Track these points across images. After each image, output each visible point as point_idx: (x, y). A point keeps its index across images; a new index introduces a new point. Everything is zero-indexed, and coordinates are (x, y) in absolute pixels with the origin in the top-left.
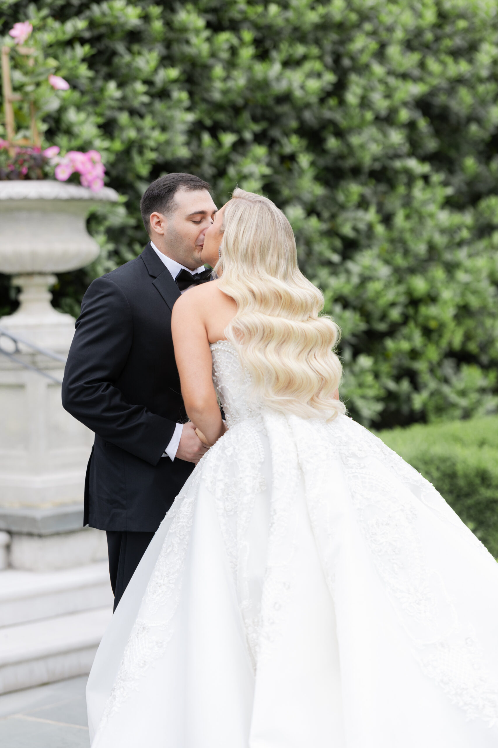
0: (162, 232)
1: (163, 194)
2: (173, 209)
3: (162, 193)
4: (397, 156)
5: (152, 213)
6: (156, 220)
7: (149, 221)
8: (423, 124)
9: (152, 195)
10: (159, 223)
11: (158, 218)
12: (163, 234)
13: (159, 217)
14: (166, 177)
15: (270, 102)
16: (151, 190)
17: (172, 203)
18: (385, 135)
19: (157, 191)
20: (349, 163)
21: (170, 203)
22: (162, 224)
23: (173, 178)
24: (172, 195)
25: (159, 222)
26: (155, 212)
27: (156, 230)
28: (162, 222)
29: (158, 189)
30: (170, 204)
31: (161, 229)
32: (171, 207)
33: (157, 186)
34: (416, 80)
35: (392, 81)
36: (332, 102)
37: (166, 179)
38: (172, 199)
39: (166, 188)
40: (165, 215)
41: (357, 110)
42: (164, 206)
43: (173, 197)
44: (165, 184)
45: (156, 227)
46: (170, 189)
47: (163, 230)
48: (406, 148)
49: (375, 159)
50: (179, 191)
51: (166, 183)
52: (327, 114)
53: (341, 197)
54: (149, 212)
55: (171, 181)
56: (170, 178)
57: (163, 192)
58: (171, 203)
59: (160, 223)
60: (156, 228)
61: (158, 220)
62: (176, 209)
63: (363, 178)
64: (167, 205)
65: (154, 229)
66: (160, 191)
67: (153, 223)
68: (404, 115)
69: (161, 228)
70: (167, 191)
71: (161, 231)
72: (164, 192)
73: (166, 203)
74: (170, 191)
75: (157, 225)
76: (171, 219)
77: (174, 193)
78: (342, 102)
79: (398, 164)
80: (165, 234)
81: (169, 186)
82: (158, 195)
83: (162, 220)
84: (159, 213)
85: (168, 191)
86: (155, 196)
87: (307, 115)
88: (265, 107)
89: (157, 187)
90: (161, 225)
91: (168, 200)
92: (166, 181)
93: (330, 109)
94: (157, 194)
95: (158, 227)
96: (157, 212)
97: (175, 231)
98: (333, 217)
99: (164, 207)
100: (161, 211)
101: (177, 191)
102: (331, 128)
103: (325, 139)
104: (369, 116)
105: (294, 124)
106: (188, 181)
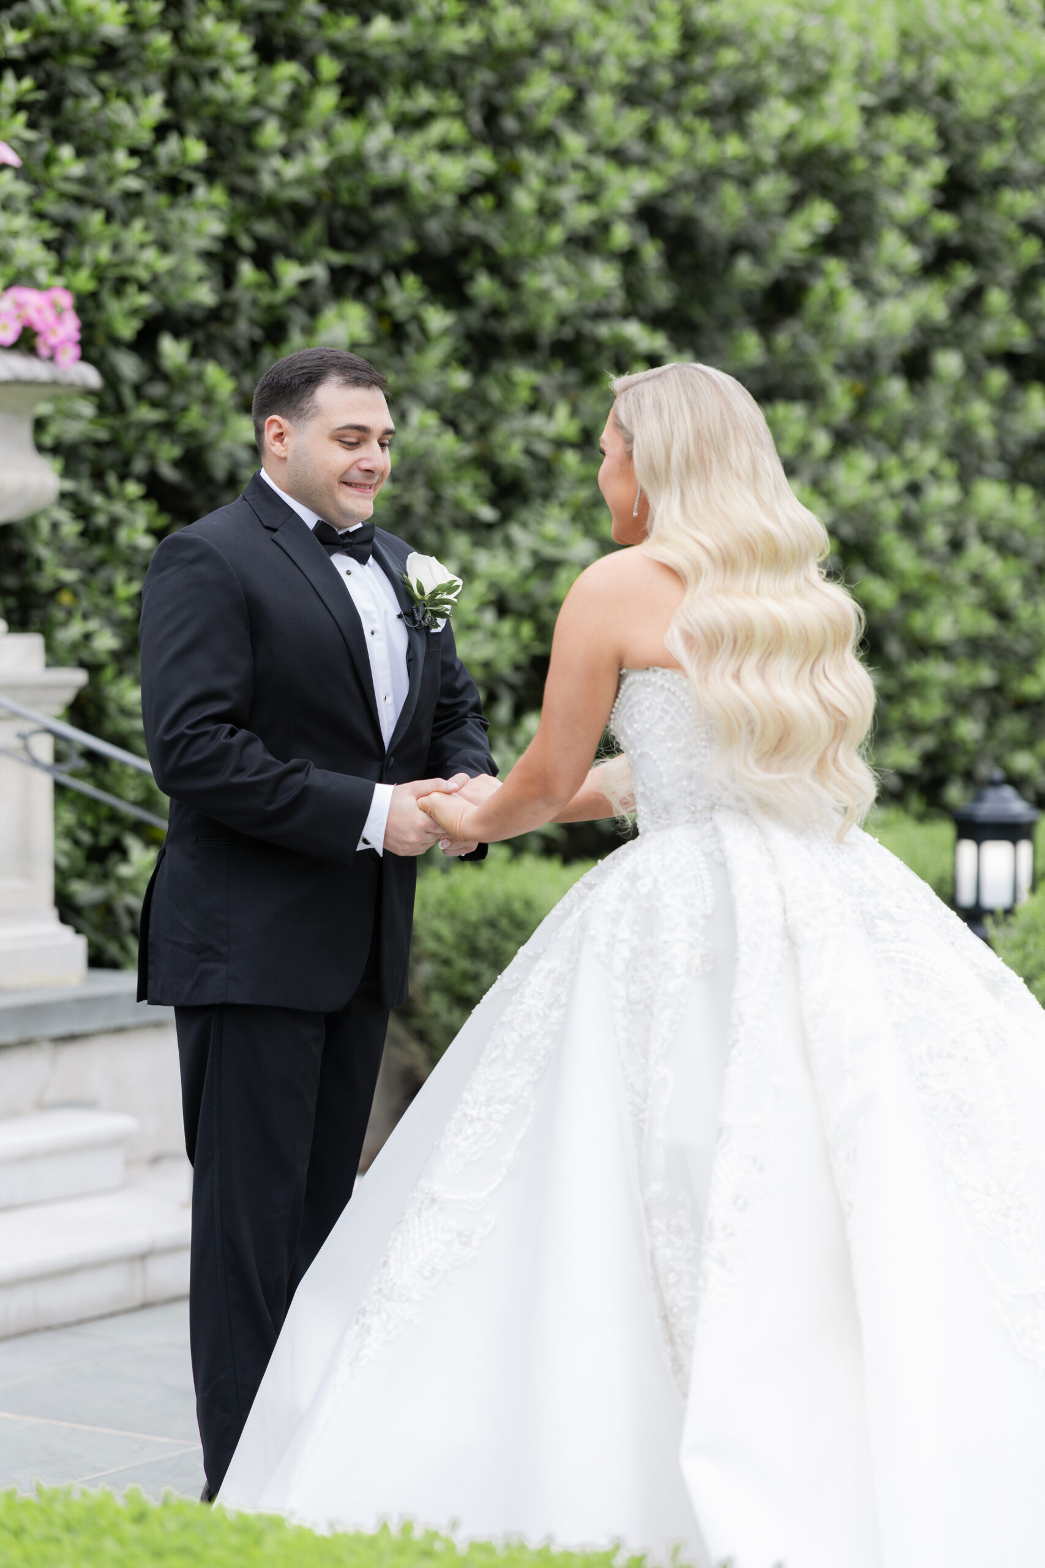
0: (283, 455)
1: (295, 384)
2: (309, 415)
3: (294, 382)
4: (601, 315)
5: (271, 415)
6: (275, 430)
7: (263, 431)
8: (651, 253)
9: (276, 382)
10: (280, 436)
11: (280, 426)
12: (285, 459)
13: (283, 426)
14: (308, 353)
15: (363, 199)
16: (276, 373)
17: (310, 404)
18: (583, 272)
19: (286, 377)
20: (515, 324)
21: (305, 403)
22: (286, 440)
23: (320, 356)
24: (312, 389)
25: (281, 434)
26: (277, 414)
27: (274, 449)
28: (286, 435)
29: (288, 374)
30: (305, 405)
31: (282, 448)
32: (305, 411)
33: (288, 367)
34: (644, 163)
35: (600, 165)
36: (484, 203)
37: (307, 358)
38: (310, 396)
39: (304, 374)
40: (294, 423)
41: (533, 223)
42: (294, 407)
43: (312, 393)
44: (303, 366)
45: (273, 442)
46: (310, 377)
47: (286, 450)
48: (618, 301)
49: (562, 320)
50: (327, 384)
51: (306, 364)
52: (471, 226)
53: (495, 393)
54: (265, 412)
55: (316, 363)
56: (315, 357)
57: (297, 380)
58: (308, 403)
59: (283, 438)
60: (273, 445)
61: (280, 431)
62: (313, 416)
63: (539, 357)
64: (299, 406)
65: (270, 446)
66: (292, 378)
67: (269, 436)
68: (621, 235)
69: (284, 446)
70: (303, 380)
71: (283, 451)
72: (299, 382)
73: (299, 401)
74: (311, 382)
75: (276, 439)
76: (302, 433)
77: (316, 386)
78: (502, 203)
79: (603, 331)
80: (289, 458)
82: (287, 384)
83: (287, 431)
84: (283, 418)
85: (306, 381)
86: (281, 386)
87: (434, 227)
88: (352, 209)
89: (288, 370)
90: (283, 440)
91: (302, 398)
92: (307, 360)
93: (476, 216)
94: (285, 382)
95: (278, 444)
96: (280, 415)
97: (306, 455)
98: (483, 430)
99: (293, 409)
100: (287, 414)
101: (323, 383)
102: (478, 256)
103: (470, 278)
104: (556, 234)
105: (408, 245)
106: (347, 367)
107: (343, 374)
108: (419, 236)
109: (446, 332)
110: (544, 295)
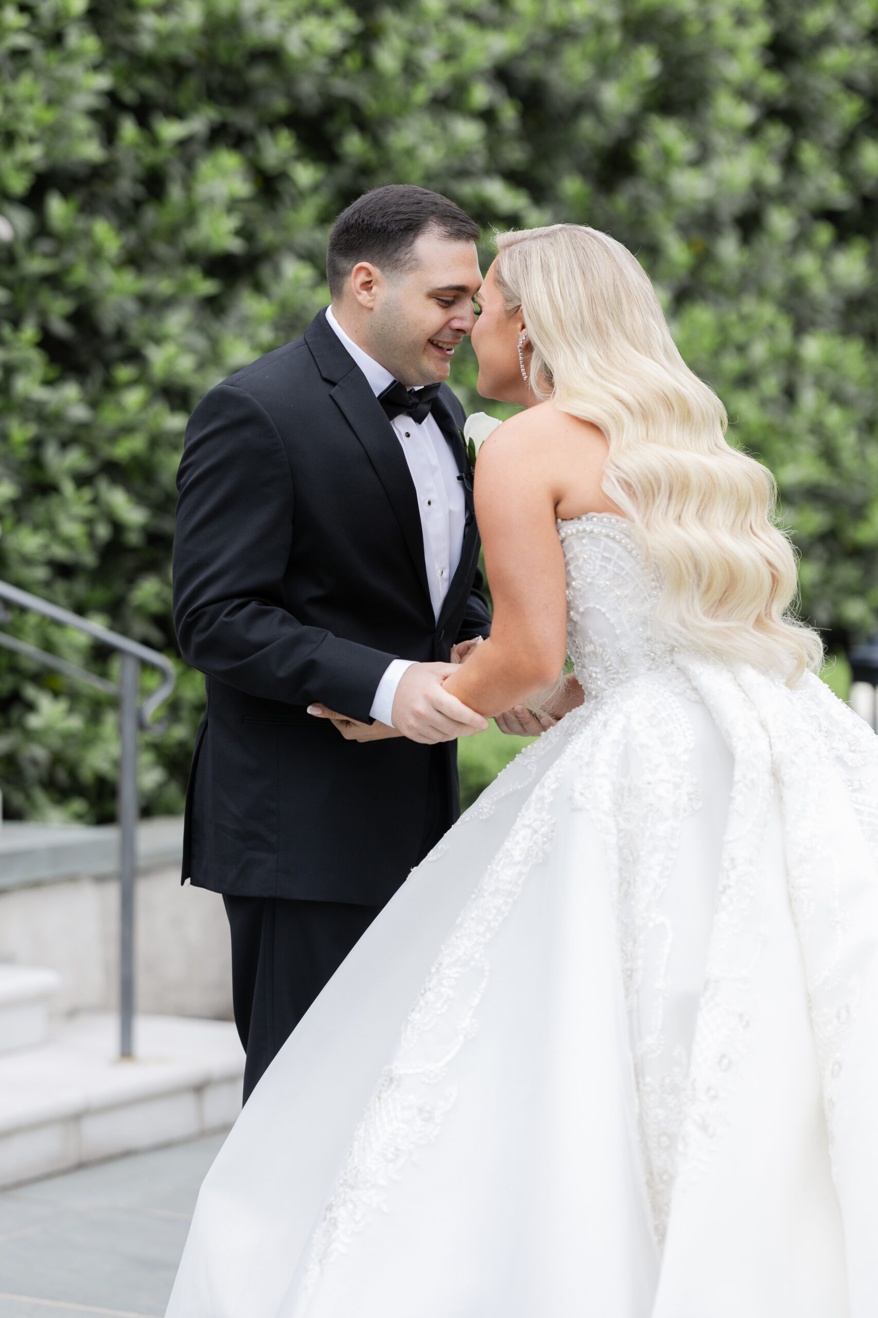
0: (370, 305)
1: (392, 231)
2: (406, 267)
4: (463, 173)
6: (362, 277)
8: (509, 114)
10: (368, 284)
11: (369, 273)
12: (371, 309)
13: (373, 274)
15: (238, 59)
16: (366, 215)
17: (408, 255)
18: (446, 130)
21: (404, 252)
22: (375, 288)
24: (411, 239)
25: (370, 282)
26: (366, 261)
28: (375, 284)
30: (402, 255)
31: (369, 298)
32: (401, 260)
34: (497, 26)
35: (460, 28)
36: (353, 64)
38: (409, 246)
40: (387, 273)
41: (398, 83)
42: (389, 257)
43: (412, 243)
44: (398, 211)
45: (361, 291)
46: (410, 225)
47: (373, 300)
48: (480, 160)
49: (430, 177)
52: (341, 86)
58: (406, 253)
60: (359, 293)
61: (368, 279)
64: (396, 256)
67: (355, 283)
68: (480, 94)
69: (371, 296)
70: (402, 227)
71: (370, 301)
72: (397, 228)
73: (396, 251)
74: (409, 230)
75: (362, 288)
77: (416, 236)
78: (368, 63)
79: (466, 189)
80: (377, 308)
81: (409, 219)
83: (377, 280)
84: (373, 266)
87: (307, 87)
88: (228, 70)
89: (382, 214)
90: (370, 288)
91: (399, 247)
93: (346, 76)
95: (365, 293)
96: (370, 262)
97: (397, 309)
99: (386, 257)
100: (379, 262)
101: (423, 232)
102: (346, 114)
103: (339, 135)
104: (421, 94)
105: (280, 105)
106: (449, 216)
107: (445, 224)
108: (291, 95)
109: (316, 188)
110: (410, 153)
